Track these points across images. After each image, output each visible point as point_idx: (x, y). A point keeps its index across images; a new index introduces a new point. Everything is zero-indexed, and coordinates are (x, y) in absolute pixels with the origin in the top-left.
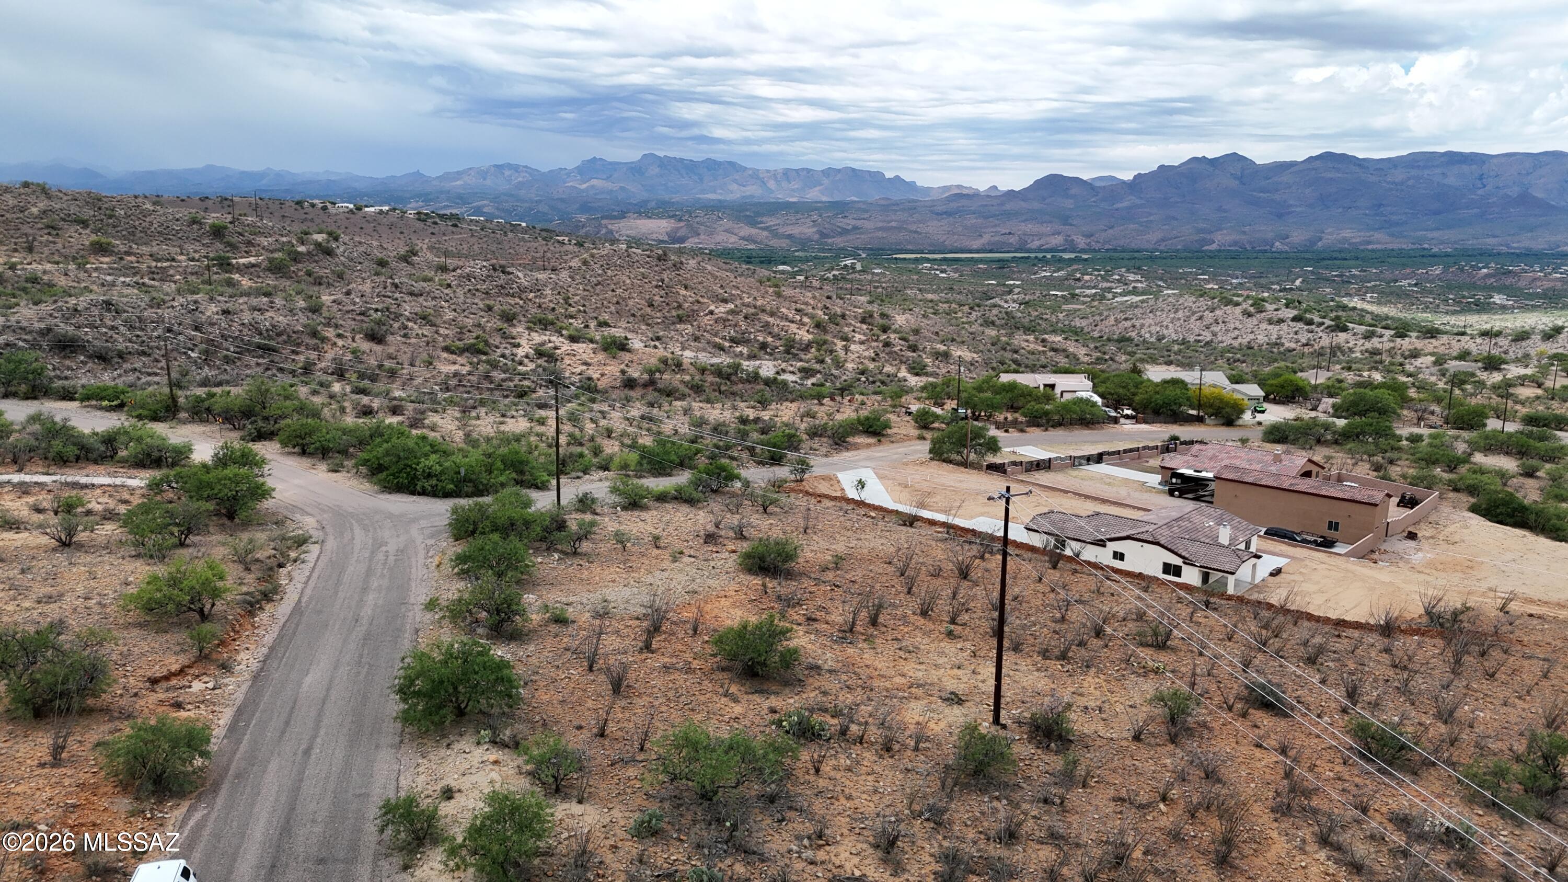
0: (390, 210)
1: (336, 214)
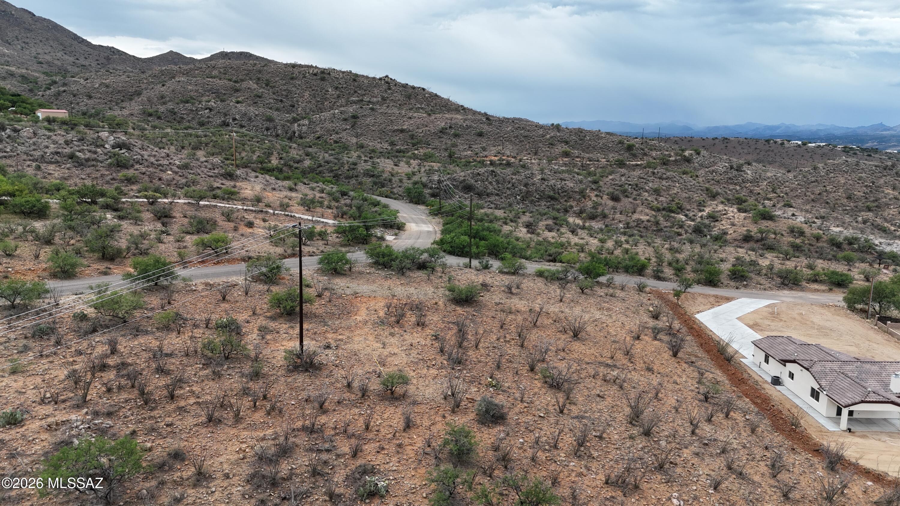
0: (826, 145)
1: (789, 148)
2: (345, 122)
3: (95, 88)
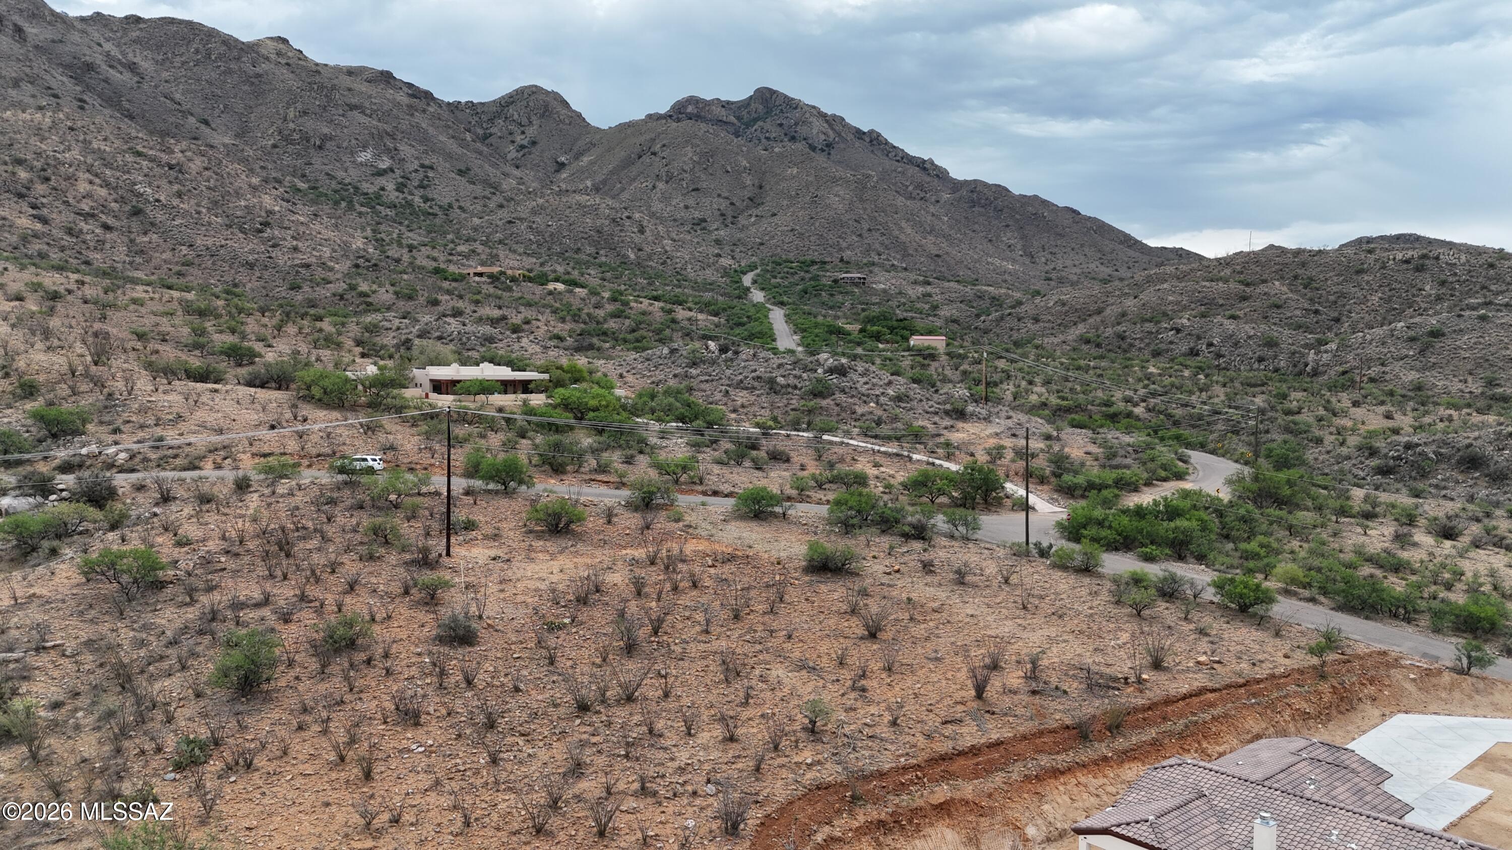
2: (1411, 344)
3: (1048, 308)
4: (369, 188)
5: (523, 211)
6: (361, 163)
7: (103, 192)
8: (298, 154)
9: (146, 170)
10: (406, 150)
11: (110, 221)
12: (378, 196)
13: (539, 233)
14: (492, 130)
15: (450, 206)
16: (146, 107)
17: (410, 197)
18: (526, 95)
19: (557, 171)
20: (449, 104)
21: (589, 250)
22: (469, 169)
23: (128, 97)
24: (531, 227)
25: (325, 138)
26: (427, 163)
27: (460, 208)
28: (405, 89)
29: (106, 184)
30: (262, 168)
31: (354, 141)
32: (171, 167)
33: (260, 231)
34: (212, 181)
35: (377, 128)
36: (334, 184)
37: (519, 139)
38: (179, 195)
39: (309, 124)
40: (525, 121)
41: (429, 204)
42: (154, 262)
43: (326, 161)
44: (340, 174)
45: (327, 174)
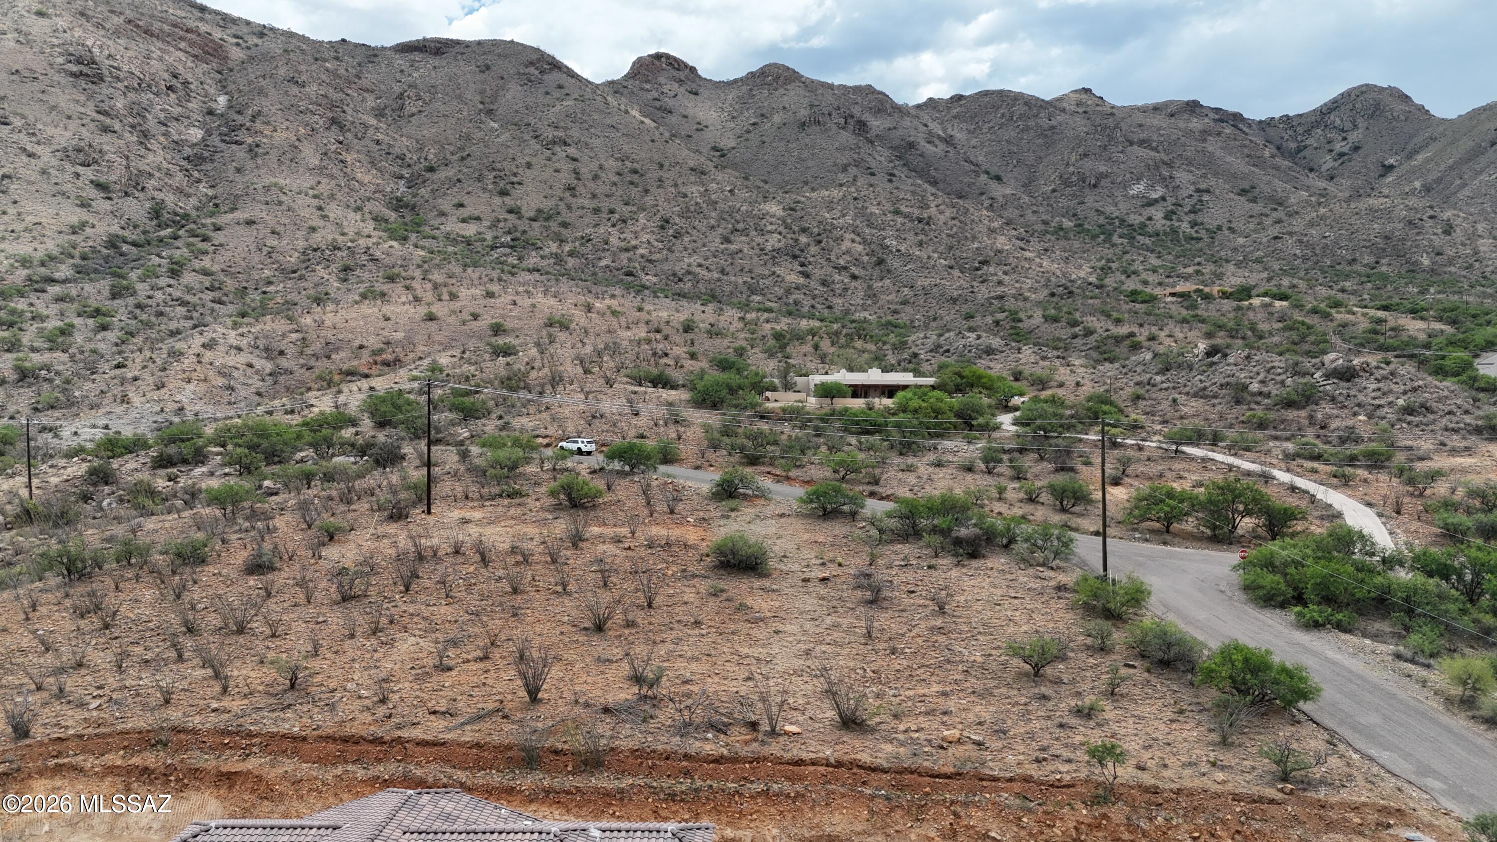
4: (1135, 219)
5: (1298, 224)
6: (1133, 197)
7: (860, 248)
8: (1074, 196)
9: (899, 225)
10: (1182, 176)
11: (857, 272)
12: (1143, 226)
13: (1308, 245)
14: (1308, 142)
15: (1219, 228)
16: (948, 173)
17: (1177, 224)
18: (1353, 96)
19: (1381, 176)
20: (1261, 122)
21: (1368, 259)
22: (1253, 187)
23: (936, 166)
24: (1300, 241)
25: (1101, 176)
26: (1203, 186)
27: (1230, 228)
28: (1212, 115)
29: (864, 242)
30: (1034, 212)
31: (1128, 176)
32: (920, 221)
33: (977, 269)
34: (955, 229)
35: (1154, 159)
36: (1102, 220)
37: (1339, 147)
38: (921, 244)
39: (1088, 165)
40: (1348, 125)
41: (1196, 228)
42: (881, 303)
43: (1098, 198)
44: (1110, 209)
45: (1097, 211)
